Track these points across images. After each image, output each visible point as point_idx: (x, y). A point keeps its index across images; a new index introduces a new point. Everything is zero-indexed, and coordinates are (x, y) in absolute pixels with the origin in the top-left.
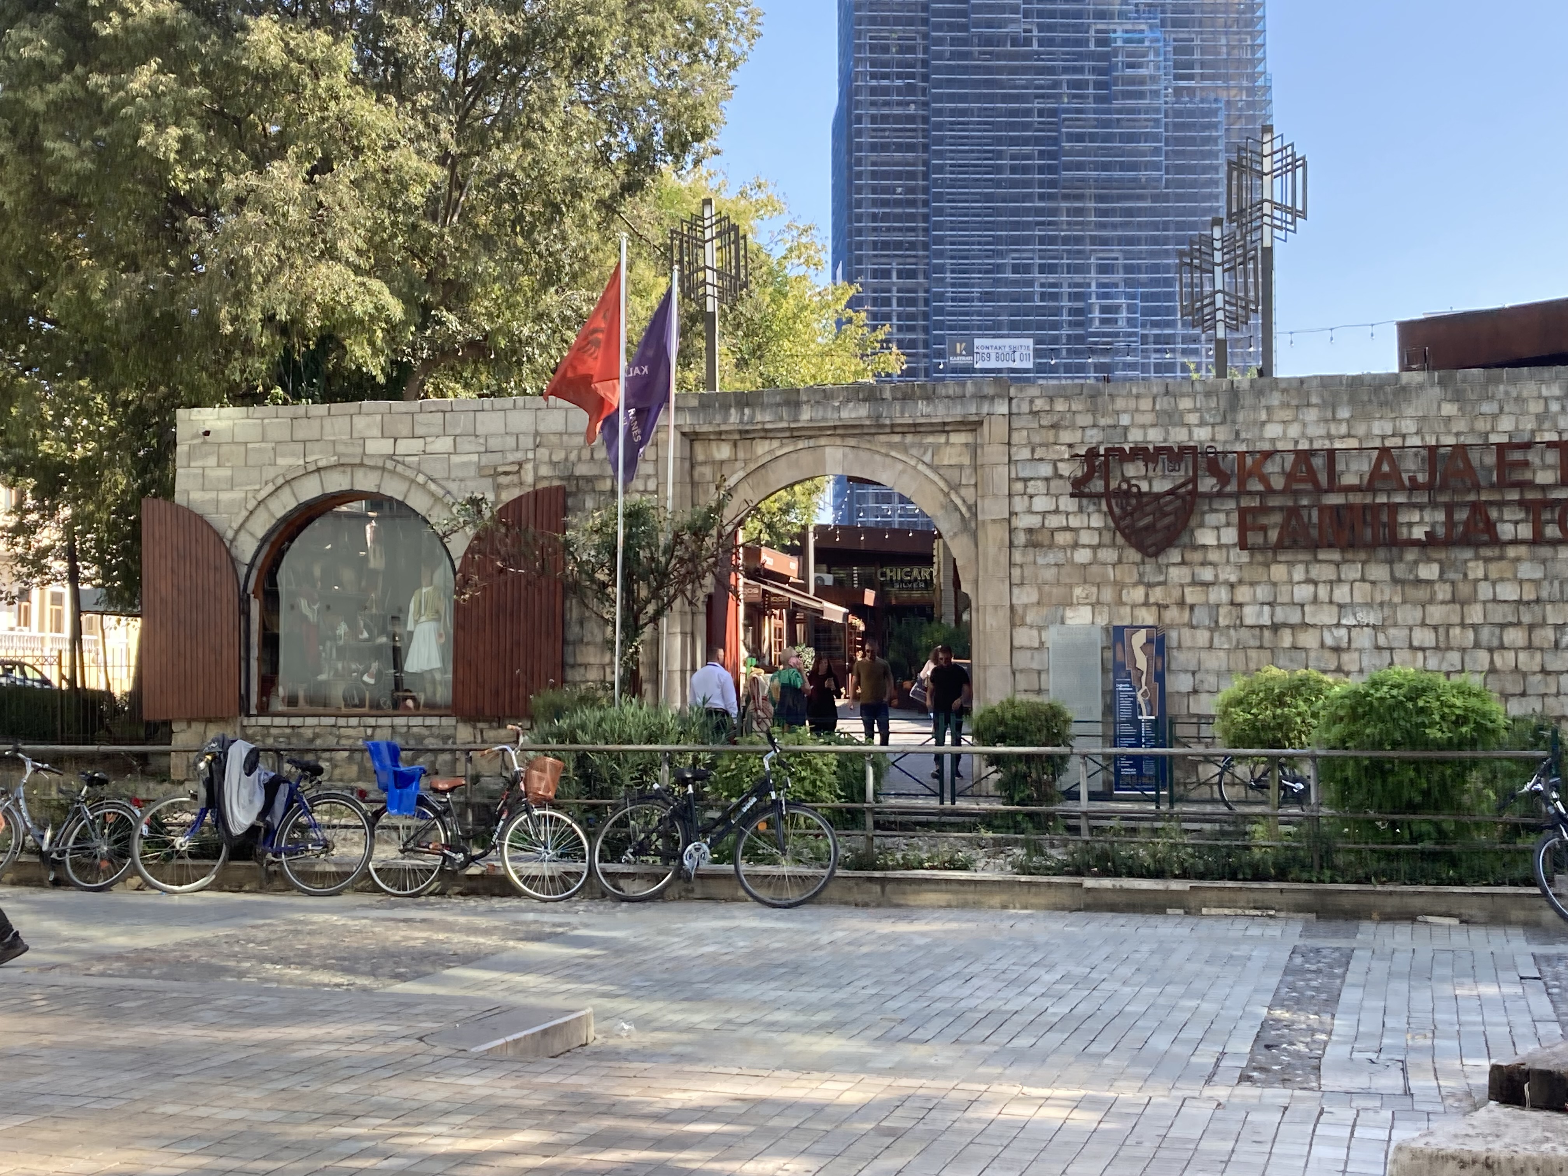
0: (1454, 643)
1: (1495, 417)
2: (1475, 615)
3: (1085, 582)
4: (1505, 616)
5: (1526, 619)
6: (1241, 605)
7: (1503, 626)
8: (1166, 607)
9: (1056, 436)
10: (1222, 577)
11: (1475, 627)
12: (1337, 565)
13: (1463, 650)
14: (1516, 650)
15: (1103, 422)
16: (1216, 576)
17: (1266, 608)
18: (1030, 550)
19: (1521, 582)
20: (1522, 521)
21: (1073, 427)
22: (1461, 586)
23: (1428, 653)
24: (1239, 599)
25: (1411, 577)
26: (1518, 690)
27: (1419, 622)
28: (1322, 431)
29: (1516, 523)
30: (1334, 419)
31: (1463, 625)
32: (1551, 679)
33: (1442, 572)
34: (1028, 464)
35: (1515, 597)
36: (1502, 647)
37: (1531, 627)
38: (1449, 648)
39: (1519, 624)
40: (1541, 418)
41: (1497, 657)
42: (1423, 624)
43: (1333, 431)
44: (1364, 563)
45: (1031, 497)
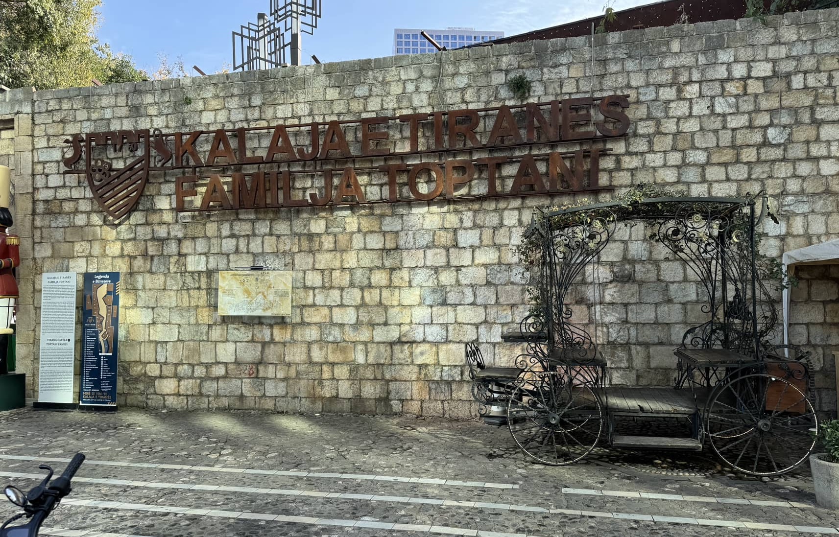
0: (336, 283)
1: (366, 98)
2: (351, 260)
3: (83, 240)
4: (372, 261)
5: (388, 264)
6: (185, 255)
7: (371, 269)
8: (135, 257)
9: (64, 128)
10: (173, 234)
11: (350, 270)
12: (253, 222)
13: (342, 289)
14: (381, 288)
15: (95, 116)
16: (169, 233)
17: (203, 258)
18: (47, 217)
19: (384, 233)
20: (385, 184)
21: (75, 121)
22: (340, 237)
23: (317, 291)
24: (184, 251)
25: (305, 231)
26: (382, 320)
27: (310, 266)
28: (242, 117)
29: (381, 185)
30: (250, 106)
31: (342, 269)
32: (406, 312)
33: (327, 227)
34: (45, 150)
35: (380, 246)
36: (370, 286)
37: (392, 270)
38: (331, 287)
39: (383, 267)
40: (399, 98)
41: (366, 294)
42: (314, 269)
43: (250, 117)
44: (272, 221)
45: (47, 175)
